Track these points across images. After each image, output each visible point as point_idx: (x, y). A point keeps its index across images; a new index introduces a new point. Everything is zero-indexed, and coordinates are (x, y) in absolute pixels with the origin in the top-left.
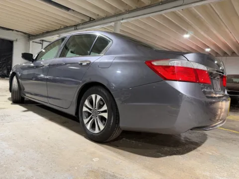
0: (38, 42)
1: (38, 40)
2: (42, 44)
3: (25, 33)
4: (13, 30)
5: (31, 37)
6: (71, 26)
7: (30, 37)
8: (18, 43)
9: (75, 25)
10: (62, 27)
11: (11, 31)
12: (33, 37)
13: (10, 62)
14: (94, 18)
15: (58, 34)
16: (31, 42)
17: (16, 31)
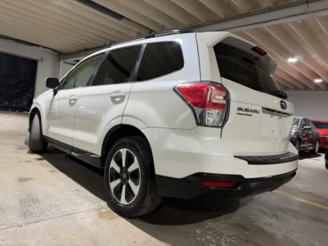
0: (71, 62)
1: (71, 60)
3: (54, 51)
4: (38, 46)
5: (62, 56)
7: (60, 55)
8: (43, 63)
10: (108, 43)
11: (36, 47)
12: (65, 56)
13: (31, 90)
16: (61, 62)
17: (43, 47)
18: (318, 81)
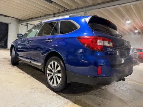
0: (25, 24)
1: (25, 23)
2: (27, 26)
3: (17, 19)
4: (8, 16)
5: (20, 22)
6: (50, 15)
7: (19, 21)
8: (11, 25)
9: (53, 14)
10: (43, 15)
11: (8, 17)
12: (22, 21)
14: (68, 9)
15: (40, 19)
16: (20, 24)
17: (11, 17)
18: (137, 31)
